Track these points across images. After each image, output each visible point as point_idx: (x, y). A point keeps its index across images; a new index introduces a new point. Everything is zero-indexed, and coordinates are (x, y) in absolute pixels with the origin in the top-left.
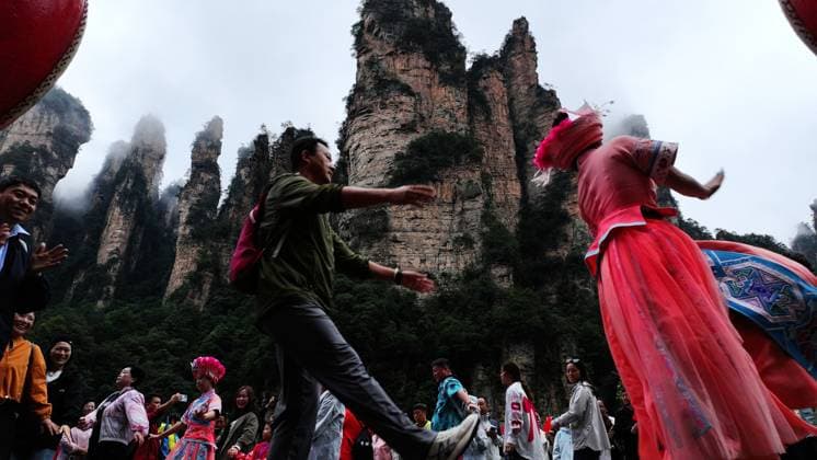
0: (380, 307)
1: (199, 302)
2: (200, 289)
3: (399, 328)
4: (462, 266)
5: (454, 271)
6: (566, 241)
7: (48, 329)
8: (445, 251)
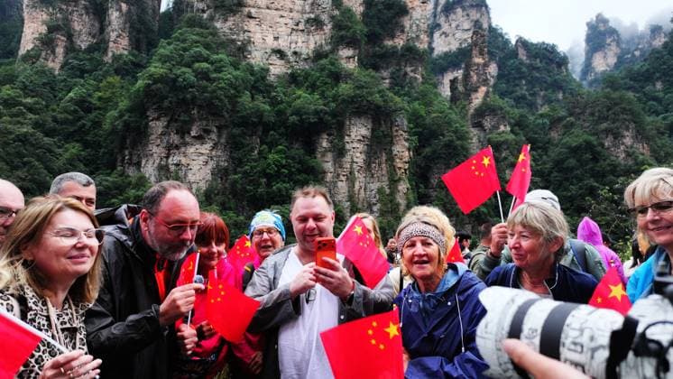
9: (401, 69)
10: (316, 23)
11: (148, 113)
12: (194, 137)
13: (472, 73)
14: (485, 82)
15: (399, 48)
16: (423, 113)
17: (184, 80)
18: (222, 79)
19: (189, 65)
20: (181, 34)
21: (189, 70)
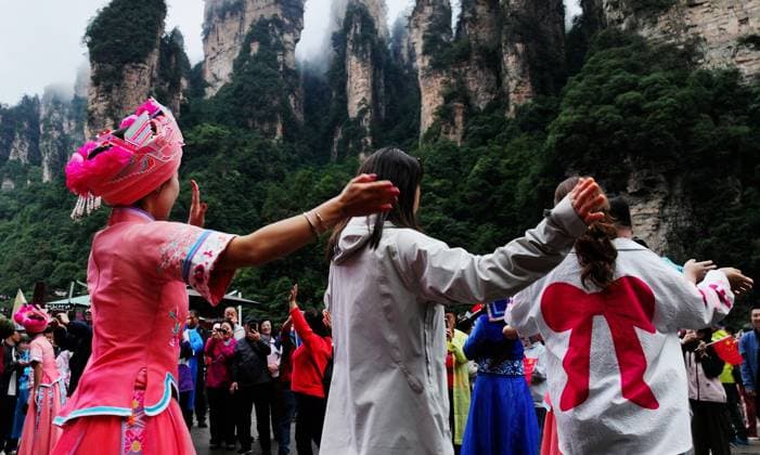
0: (683, 100)
1: (455, 137)
2: (453, 123)
3: (717, 122)
12: (632, 194)
17: (606, 122)
19: (610, 101)
20: (594, 62)
21: (610, 107)
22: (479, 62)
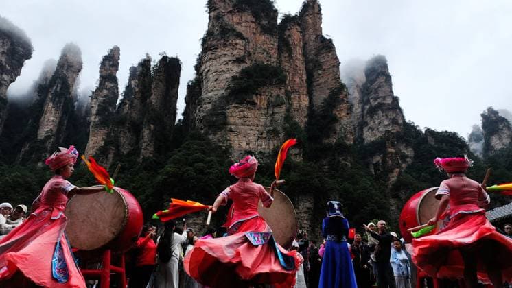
0: (221, 172)
2: (107, 157)
4: (272, 147)
5: (267, 151)
6: (335, 133)
7: (10, 181)
8: (261, 138)
9: (335, 159)
10: (274, 133)
11: (164, 197)
13: (387, 159)
14: (398, 166)
15: (333, 143)
16: (351, 189)
17: (188, 175)
18: (212, 173)
19: (191, 165)
20: (187, 145)
21: (191, 168)
22: (129, 129)
